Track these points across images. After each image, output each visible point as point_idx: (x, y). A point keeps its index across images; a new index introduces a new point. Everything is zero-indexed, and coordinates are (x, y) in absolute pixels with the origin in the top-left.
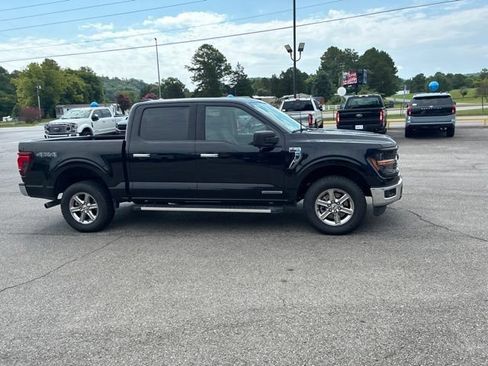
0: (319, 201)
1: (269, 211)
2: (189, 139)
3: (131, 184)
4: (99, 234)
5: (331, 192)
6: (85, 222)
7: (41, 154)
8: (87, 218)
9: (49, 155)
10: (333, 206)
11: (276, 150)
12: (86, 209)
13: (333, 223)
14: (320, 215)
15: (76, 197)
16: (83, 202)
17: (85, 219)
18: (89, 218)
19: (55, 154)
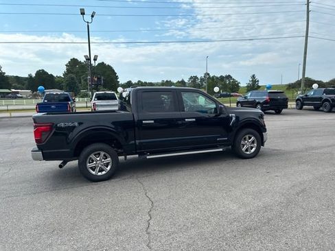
0: (242, 142)
1: (221, 150)
2: (175, 111)
4: (113, 180)
5: (247, 137)
6: (100, 174)
7: (62, 125)
8: (101, 170)
9: (70, 124)
10: (248, 144)
11: (222, 116)
12: (100, 163)
13: (248, 153)
14: (243, 150)
15: (92, 156)
16: (98, 159)
17: (99, 172)
18: (103, 170)
19: (76, 124)
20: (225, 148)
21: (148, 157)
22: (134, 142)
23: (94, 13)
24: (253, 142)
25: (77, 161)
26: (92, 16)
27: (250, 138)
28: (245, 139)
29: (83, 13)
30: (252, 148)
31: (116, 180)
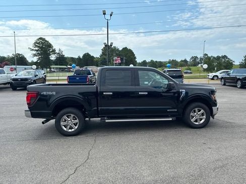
0: (192, 114)
1: (171, 119)
2: (132, 85)
3: (99, 108)
4: (79, 136)
5: (196, 109)
6: (70, 130)
8: (71, 128)
9: (50, 93)
10: (197, 116)
12: (70, 122)
13: (197, 123)
14: (192, 120)
15: (65, 117)
16: (69, 119)
17: (70, 129)
18: (72, 128)
19: (54, 93)
20: (174, 118)
21: (106, 121)
22: (96, 108)
23: (112, 13)
24: (203, 114)
25: (54, 120)
26: (111, 15)
27: (199, 111)
28: (195, 111)
29: (104, 14)
30: (201, 120)
31: (82, 136)
